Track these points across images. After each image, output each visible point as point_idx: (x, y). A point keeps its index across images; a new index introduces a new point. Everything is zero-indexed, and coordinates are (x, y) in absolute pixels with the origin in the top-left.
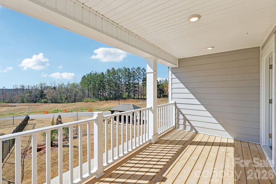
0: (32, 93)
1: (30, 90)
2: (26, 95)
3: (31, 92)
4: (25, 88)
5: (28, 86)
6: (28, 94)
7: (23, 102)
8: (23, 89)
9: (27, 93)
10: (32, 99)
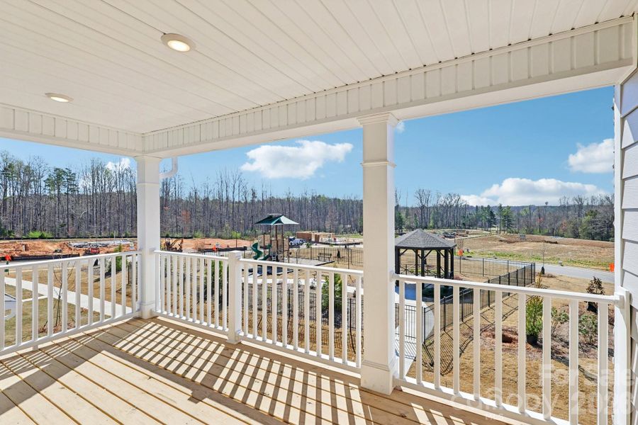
0: (598, 216)
1: (594, 210)
2: (583, 220)
3: (594, 214)
4: (585, 204)
5: (593, 199)
6: (588, 218)
7: (577, 236)
8: (581, 207)
9: (586, 215)
10: (598, 231)
